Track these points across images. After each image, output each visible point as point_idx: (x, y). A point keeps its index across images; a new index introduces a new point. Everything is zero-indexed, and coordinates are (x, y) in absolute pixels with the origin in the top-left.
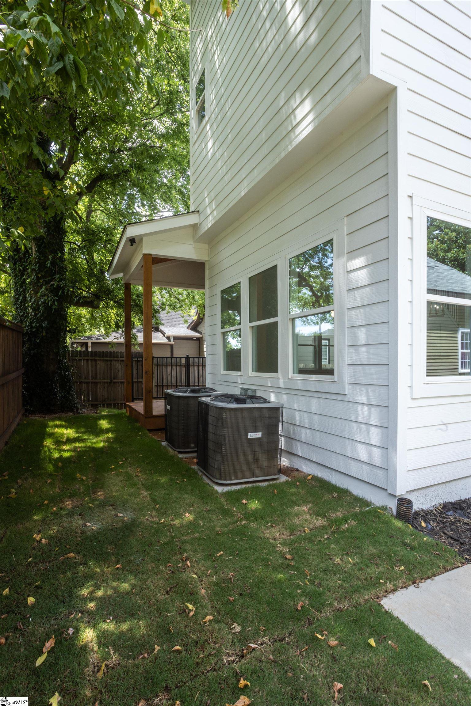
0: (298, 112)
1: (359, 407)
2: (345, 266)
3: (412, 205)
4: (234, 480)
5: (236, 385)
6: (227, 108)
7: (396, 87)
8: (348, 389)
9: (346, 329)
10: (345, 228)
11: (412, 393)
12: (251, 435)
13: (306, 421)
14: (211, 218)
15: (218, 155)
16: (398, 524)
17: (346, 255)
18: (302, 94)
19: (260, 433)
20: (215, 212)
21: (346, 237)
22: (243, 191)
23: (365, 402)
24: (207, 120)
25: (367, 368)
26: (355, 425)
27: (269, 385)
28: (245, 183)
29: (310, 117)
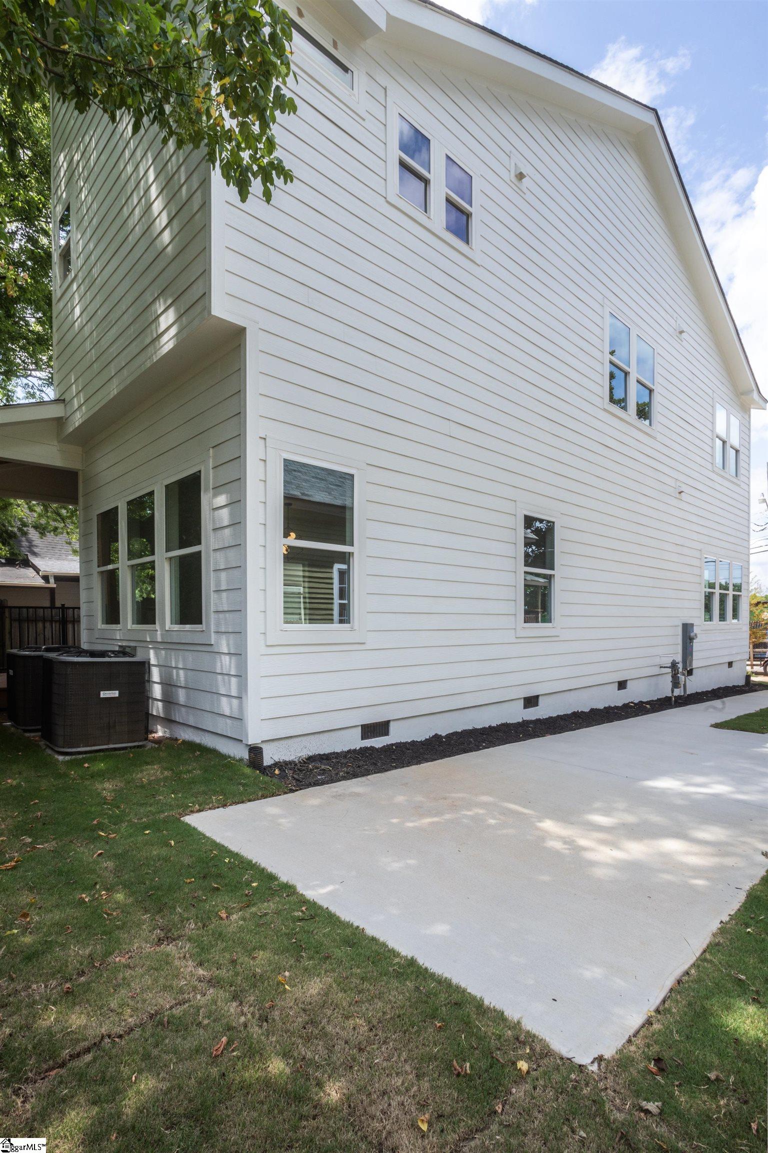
0: (162, 319)
1: (223, 656)
2: (210, 503)
3: (266, 447)
4: (83, 747)
5: (113, 642)
6: (95, 272)
7: (245, 329)
8: (213, 639)
9: (212, 573)
10: (211, 460)
11: (265, 640)
12: (104, 694)
13: (182, 679)
14: (78, 415)
15: (87, 330)
16: (248, 771)
17: (211, 490)
18: (165, 301)
19: (117, 692)
20: (84, 408)
21: (211, 471)
22: (114, 390)
23: (226, 652)
24: (73, 275)
25: (227, 615)
26: (220, 677)
27: (148, 640)
28: (115, 382)
29: (173, 331)
